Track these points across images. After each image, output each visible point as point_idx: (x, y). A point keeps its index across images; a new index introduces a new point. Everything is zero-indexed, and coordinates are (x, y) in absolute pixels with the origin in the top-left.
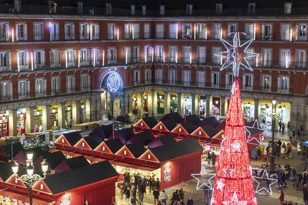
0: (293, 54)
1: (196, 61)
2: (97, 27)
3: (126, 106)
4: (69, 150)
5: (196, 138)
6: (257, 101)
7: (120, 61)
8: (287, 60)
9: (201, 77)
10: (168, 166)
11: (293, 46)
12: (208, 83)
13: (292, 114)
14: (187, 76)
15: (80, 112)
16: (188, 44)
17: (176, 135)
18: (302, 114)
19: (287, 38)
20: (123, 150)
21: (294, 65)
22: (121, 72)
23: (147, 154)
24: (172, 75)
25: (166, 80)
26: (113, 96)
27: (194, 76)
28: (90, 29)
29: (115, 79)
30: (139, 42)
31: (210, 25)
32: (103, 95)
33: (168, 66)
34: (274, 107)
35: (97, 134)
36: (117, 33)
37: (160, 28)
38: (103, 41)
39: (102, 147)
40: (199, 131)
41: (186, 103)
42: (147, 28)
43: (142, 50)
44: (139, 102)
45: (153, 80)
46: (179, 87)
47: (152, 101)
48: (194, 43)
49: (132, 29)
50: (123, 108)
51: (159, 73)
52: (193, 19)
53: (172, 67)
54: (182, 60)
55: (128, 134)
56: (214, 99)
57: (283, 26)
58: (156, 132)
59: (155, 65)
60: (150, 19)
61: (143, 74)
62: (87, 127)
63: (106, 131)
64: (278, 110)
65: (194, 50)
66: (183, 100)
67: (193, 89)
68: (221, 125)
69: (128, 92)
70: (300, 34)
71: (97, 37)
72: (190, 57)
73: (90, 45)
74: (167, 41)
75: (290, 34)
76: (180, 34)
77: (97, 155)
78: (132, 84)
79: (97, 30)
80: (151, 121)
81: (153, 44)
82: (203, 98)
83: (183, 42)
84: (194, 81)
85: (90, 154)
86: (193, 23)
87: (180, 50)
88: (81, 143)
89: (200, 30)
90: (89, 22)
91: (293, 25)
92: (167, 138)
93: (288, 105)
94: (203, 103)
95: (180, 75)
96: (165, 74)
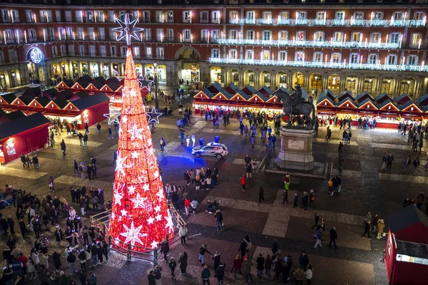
0: (165, 32)
1: (98, 38)
2: (16, 12)
3: (49, 73)
4: (7, 107)
5: (104, 92)
6: (143, 65)
7: (40, 39)
8: (161, 36)
9: (103, 50)
10: (86, 113)
11: (164, 26)
12: (108, 54)
13: (167, 73)
14: (92, 50)
15: (12, 79)
16: (91, 26)
17: (89, 91)
18: (174, 72)
19: (160, 21)
20: (51, 104)
21: (166, 39)
22: (41, 47)
23: (70, 105)
24: (82, 48)
25: (77, 53)
26: (38, 66)
27: (98, 49)
28: (10, 13)
30: (53, 25)
31: (106, 12)
32: (29, 66)
33: (78, 42)
34: (155, 68)
35: (28, 95)
36: (34, 17)
37: (68, 14)
38: (23, 23)
39: (34, 102)
40: (105, 87)
41: (94, 69)
42: (58, 14)
43: (56, 31)
44: (59, 70)
45: (67, 53)
46: (88, 58)
47: (69, 68)
48: (96, 25)
49: (46, 14)
50: (47, 75)
51: (72, 48)
52: (92, 7)
53: (81, 43)
54: (88, 38)
55: (53, 93)
56: (114, 65)
57: (157, 12)
58: (74, 90)
59: (68, 41)
60: (59, 7)
61: (59, 49)
62: (19, 90)
63: (36, 92)
64: (158, 70)
65: (96, 31)
66: (91, 67)
67: (98, 58)
68: (122, 83)
69: (49, 63)
70: (169, 18)
71: (18, 20)
72: (94, 35)
73: (13, 27)
74: (75, 24)
75: (162, 18)
76: (84, 18)
77: (31, 109)
78: (50, 57)
79: (17, 15)
80: (70, 83)
81: (64, 26)
82: (105, 64)
83: (87, 24)
84: (98, 53)
85: (25, 109)
86: (93, 10)
87: (86, 31)
88: (16, 101)
89: (98, 15)
90: (9, 8)
91: (164, 11)
92: (83, 94)
93: (164, 67)
94: (106, 68)
95: (87, 49)
96: (76, 48)
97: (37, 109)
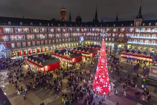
0: (115, 34)
1: (97, 35)
2: (79, 29)
3: (84, 43)
4: (74, 51)
5: (96, 49)
6: (108, 43)
7: (83, 35)
8: (114, 35)
9: (98, 38)
10: (91, 54)
11: (115, 33)
12: (99, 39)
13: (114, 45)
14: (95, 38)
15: (76, 44)
16: (96, 32)
17: (93, 49)
18: (116, 45)
19: (114, 31)
20: (83, 51)
21: (115, 36)
22: (83, 37)
23: (88, 52)
24: (93, 38)
25: (91, 39)
26: (82, 42)
27: (96, 38)
28: (78, 29)
29: (82, 39)
30: (87, 32)
31: (100, 29)
32: (80, 42)
33: (92, 36)
34: (111, 44)
35: (79, 48)
36: (83, 30)
37: (90, 29)
38: (80, 32)
39: (80, 50)
40: (97, 48)
41: (95, 43)
42: (88, 29)
43: (87, 33)
44: (87, 43)
45: (89, 39)
46: (94, 40)
47: (89, 43)
48: (97, 32)
49: (85, 30)
50: (84, 44)
51: (90, 38)
52: (96, 28)
53: (93, 37)
54: (94, 35)
55: (84, 48)
56: (100, 42)
57: (113, 29)
58: (89, 48)
59: (89, 36)
60: (89, 28)
61: (87, 38)
62: (77, 47)
63: (81, 48)
64: (112, 44)
65: (97, 33)
66: (94, 42)
67: (96, 40)
68: (101, 47)
69: (85, 41)
70: (117, 30)
71: (79, 31)
72: (96, 35)
73: (78, 32)
74: (92, 32)
75: (115, 30)
76: (94, 30)
77: (79, 52)
78: (85, 39)
79: (79, 30)
80: (88, 46)
81: (89, 32)
82: (98, 42)
83: (94, 32)
84: (96, 39)
85: (78, 52)
86: (97, 28)
87: (94, 33)
88: (76, 50)
89: (98, 30)
90: (78, 28)
91: (115, 28)
92: (91, 49)
93: (114, 43)
94: (98, 43)
95: (94, 38)
96: (91, 38)
97: (80, 52)
